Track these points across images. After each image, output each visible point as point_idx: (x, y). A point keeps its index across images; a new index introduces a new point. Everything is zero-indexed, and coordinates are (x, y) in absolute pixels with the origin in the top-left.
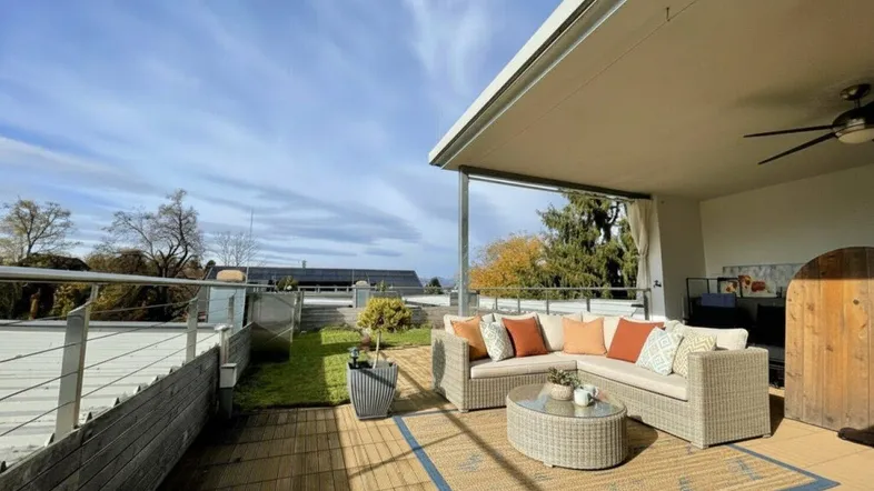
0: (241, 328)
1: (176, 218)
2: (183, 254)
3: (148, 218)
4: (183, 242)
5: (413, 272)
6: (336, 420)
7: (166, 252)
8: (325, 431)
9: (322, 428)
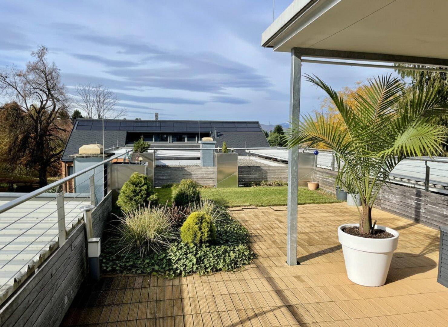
0: (103, 198)
1: (43, 75)
2: (52, 107)
3: (19, 75)
4: (50, 96)
5: (257, 123)
6: (181, 285)
7: (38, 105)
8: (171, 297)
9: (169, 295)
